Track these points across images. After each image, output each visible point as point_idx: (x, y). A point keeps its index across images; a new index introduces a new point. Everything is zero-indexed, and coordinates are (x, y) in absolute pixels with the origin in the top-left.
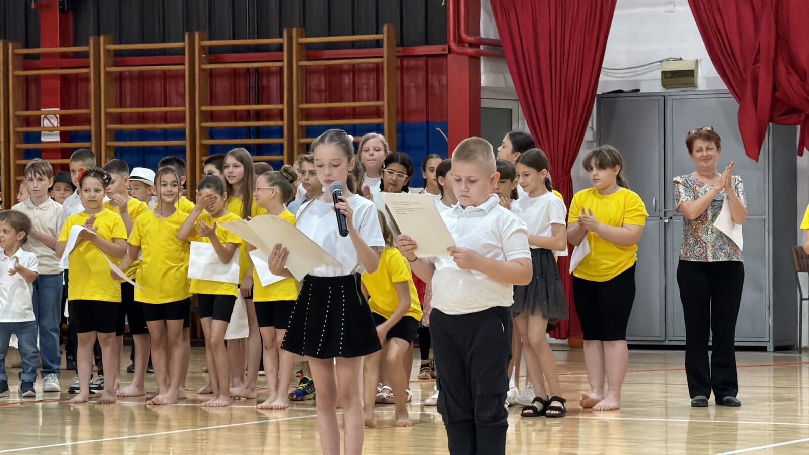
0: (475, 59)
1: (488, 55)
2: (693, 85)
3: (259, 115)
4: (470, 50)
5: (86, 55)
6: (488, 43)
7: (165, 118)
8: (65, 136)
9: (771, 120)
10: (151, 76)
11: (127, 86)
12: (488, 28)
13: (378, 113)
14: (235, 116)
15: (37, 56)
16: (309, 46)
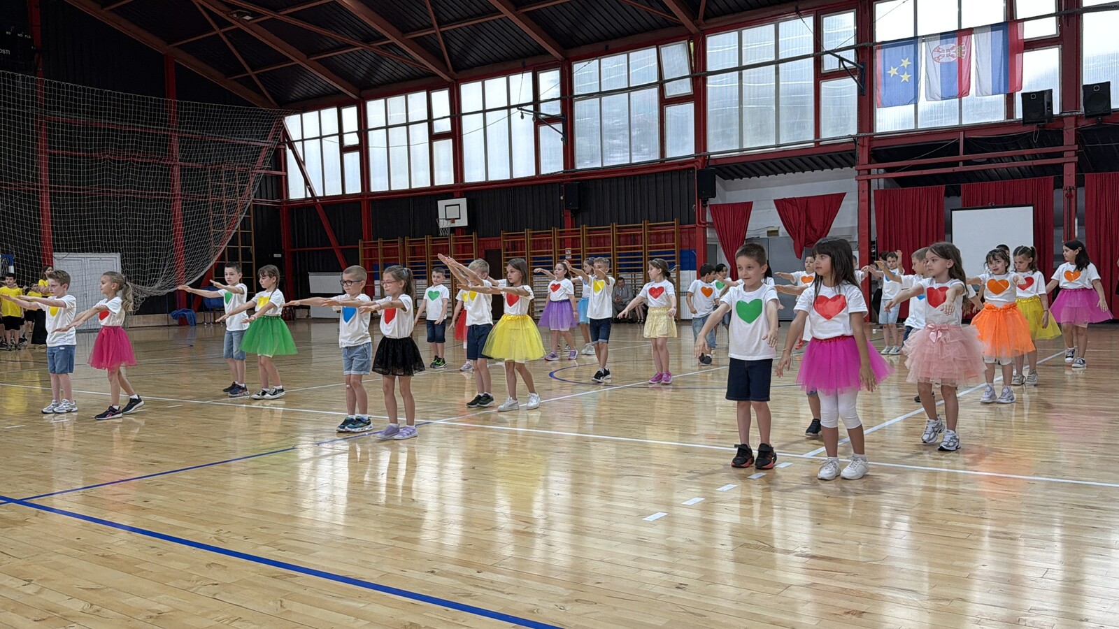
0: (705, 228)
1: (709, 227)
2: (778, 235)
3: (634, 249)
4: (703, 226)
5: (579, 230)
6: (708, 223)
7: (605, 250)
8: (573, 257)
9: (805, 246)
10: (600, 237)
11: (592, 240)
12: (709, 218)
13: (673, 247)
14: (627, 249)
15: (564, 232)
16: (651, 226)
